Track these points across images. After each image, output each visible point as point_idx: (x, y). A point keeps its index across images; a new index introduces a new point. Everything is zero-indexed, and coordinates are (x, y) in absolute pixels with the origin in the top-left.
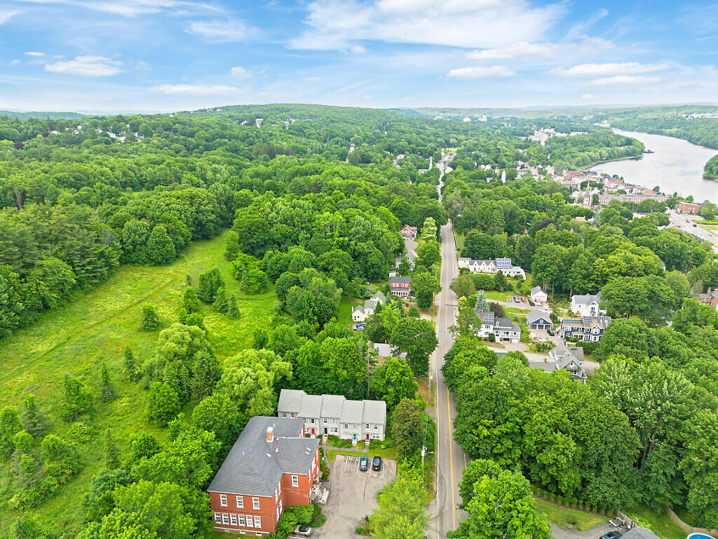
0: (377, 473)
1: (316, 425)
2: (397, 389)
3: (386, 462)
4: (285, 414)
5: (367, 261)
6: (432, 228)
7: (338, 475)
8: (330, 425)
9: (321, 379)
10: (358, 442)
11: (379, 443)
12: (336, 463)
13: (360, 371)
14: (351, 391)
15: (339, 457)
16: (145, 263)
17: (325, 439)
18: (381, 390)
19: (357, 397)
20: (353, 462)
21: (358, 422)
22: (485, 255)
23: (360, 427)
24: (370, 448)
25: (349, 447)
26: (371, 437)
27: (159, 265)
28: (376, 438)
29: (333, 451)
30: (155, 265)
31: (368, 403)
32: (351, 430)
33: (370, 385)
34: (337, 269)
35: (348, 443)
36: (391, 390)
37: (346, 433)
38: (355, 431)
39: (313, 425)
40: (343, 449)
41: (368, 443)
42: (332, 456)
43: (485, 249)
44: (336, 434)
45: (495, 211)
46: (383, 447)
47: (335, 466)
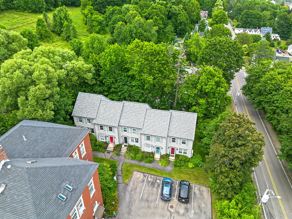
0: (184, 206)
1: (114, 134)
2: (210, 100)
3: (195, 189)
4: (81, 119)
5: (177, 20)
6: (220, 7)
7: (130, 203)
8: (130, 135)
9: (126, 87)
10: (162, 157)
11: (186, 160)
12: (131, 184)
13: (168, 78)
14: (158, 101)
15: (137, 175)
16: (25, 10)
17: (124, 149)
18: (190, 100)
19: (164, 107)
20: (153, 184)
21: (163, 135)
22: (254, 26)
23: (164, 140)
24: (175, 166)
25: (150, 162)
26: (177, 152)
27: (34, 13)
28: (183, 154)
29: (132, 166)
30: (31, 12)
31: (176, 113)
32: (153, 142)
33: (178, 96)
34: (155, 17)
35: (149, 157)
36: (202, 101)
37: (148, 145)
38: (158, 144)
39: (111, 134)
40: (142, 163)
41: (172, 158)
42: (128, 173)
43: (255, 21)
44: (137, 145)
45: (257, 5)
46: (191, 165)
47: (129, 188)
